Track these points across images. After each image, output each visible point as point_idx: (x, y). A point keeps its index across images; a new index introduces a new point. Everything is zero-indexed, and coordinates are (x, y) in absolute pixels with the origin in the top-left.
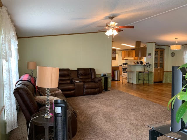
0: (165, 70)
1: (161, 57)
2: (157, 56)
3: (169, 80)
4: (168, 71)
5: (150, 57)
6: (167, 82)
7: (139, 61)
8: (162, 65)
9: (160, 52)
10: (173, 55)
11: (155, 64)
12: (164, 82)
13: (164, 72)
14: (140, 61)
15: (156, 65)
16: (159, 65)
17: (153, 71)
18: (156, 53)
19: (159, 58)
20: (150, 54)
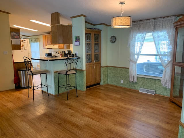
0: (103, 64)
1: (96, 44)
2: (89, 41)
3: (109, 79)
4: (107, 66)
5: (77, 43)
6: (106, 83)
7: (66, 51)
8: (98, 58)
9: (95, 34)
10: (113, 41)
11: (87, 56)
12: (102, 83)
13: (102, 69)
14: (69, 50)
15: (89, 58)
16: (93, 58)
17: (84, 69)
18: (88, 37)
19: (93, 46)
20: (78, 39)
